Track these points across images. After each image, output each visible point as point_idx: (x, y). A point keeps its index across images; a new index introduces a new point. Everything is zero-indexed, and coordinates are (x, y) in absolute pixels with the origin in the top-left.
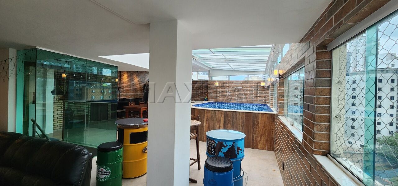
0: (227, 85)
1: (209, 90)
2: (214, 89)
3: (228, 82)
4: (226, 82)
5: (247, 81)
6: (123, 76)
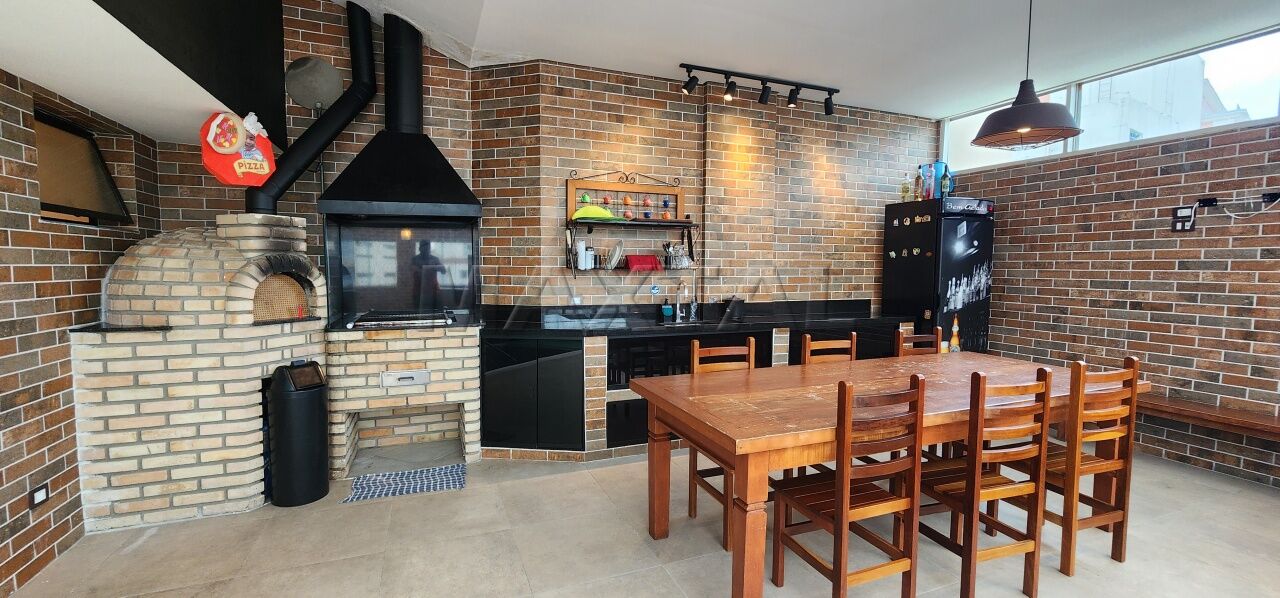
6: (726, 147)
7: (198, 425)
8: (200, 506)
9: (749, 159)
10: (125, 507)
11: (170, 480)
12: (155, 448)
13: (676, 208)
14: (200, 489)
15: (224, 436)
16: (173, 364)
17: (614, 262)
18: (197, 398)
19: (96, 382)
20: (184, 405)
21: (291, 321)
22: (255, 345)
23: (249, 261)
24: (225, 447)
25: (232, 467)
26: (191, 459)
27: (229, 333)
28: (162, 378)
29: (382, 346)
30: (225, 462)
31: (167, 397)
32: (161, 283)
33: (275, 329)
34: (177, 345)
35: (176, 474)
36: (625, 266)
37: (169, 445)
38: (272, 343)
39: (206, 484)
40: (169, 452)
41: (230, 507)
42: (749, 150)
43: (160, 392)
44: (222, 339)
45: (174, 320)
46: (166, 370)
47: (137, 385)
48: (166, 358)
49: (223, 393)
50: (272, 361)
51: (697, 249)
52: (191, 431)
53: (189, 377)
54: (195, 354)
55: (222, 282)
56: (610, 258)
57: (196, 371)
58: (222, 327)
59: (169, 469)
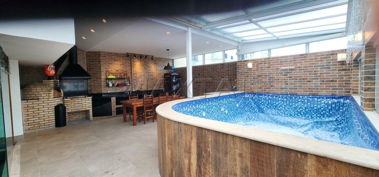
0: (267, 65)
1: (239, 75)
2: (245, 73)
3: (268, 61)
4: (265, 61)
5: (306, 54)
6: (135, 65)
7: (44, 115)
8: (45, 128)
9: (140, 67)
10: (31, 129)
11: (39, 124)
12: (36, 119)
13: (127, 75)
14: (45, 125)
15: (49, 116)
16: (39, 105)
17: (116, 85)
18: (44, 110)
19: (26, 108)
20: (42, 111)
21: (58, 97)
22: (53, 101)
23: (51, 88)
24: (49, 118)
25: (50, 121)
26: (43, 120)
27: (49, 99)
28: (38, 107)
29: (74, 101)
30: (49, 120)
31: (39, 110)
32: (37, 92)
33: (56, 99)
34: (40, 102)
35: (40, 123)
36: (118, 85)
37: (39, 118)
38: (56, 101)
39: (46, 124)
40: (39, 119)
41: (50, 128)
42: (140, 65)
43: (37, 110)
44: (48, 100)
45: (40, 98)
46: (38, 106)
47: (33, 108)
48: (38, 104)
49: (48, 109)
50: (56, 104)
51: (131, 82)
52: (43, 116)
53: (42, 107)
54: (43, 103)
55: (48, 91)
56: (115, 84)
57: (44, 106)
58: (48, 98)
59: (39, 122)
